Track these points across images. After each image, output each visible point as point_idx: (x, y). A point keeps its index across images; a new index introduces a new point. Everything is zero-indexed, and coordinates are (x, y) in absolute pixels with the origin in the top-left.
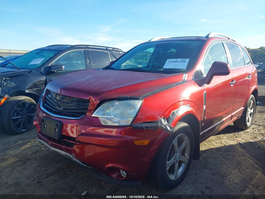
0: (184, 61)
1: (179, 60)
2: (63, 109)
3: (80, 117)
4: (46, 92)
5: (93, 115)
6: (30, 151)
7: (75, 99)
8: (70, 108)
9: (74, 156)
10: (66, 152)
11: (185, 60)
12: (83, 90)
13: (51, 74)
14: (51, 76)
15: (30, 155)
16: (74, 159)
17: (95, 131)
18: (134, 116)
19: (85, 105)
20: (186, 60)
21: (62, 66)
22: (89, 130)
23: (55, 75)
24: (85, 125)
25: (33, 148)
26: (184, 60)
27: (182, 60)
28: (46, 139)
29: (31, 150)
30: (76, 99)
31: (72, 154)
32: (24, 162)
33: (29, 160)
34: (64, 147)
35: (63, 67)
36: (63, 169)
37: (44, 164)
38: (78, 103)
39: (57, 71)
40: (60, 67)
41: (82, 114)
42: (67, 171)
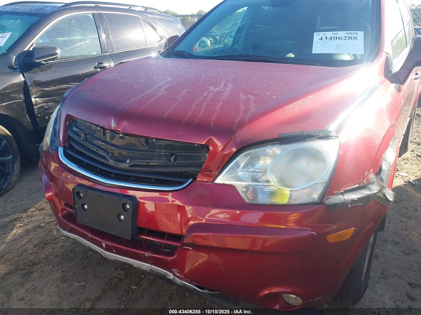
0: (353, 35)
1: (342, 34)
2: (130, 167)
3: (181, 183)
4: (65, 123)
5: (219, 180)
6: (27, 242)
7: (163, 143)
8: (151, 164)
9: (178, 275)
10: (152, 264)
11: (355, 35)
12: (184, 121)
13: (33, 69)
14: (34, 73)
15: (32, 254)
16: (178, 281)
17: (216, 218)
18: (327, 180)
19: (191, 156)
20: (357, 33)
21: (56, 49)
22: (210, 216)
23: (42, 71)
24: (200, 205)
25: (32, 235)
26: (351, 33)
27: (348, 33)
28: (90, 236)
29: (30, 241)
30: (165, 141)
31: (173, 270)
32: (26, 274)
33: (36, 268)
34: (147, 254)
35: (58, 51)
36: (120, 279)
37: (74, 273)
38: (172, 151)
39: (45, 61)
40: (49, 52)
41: (187, 176)
42: (130, 284)
